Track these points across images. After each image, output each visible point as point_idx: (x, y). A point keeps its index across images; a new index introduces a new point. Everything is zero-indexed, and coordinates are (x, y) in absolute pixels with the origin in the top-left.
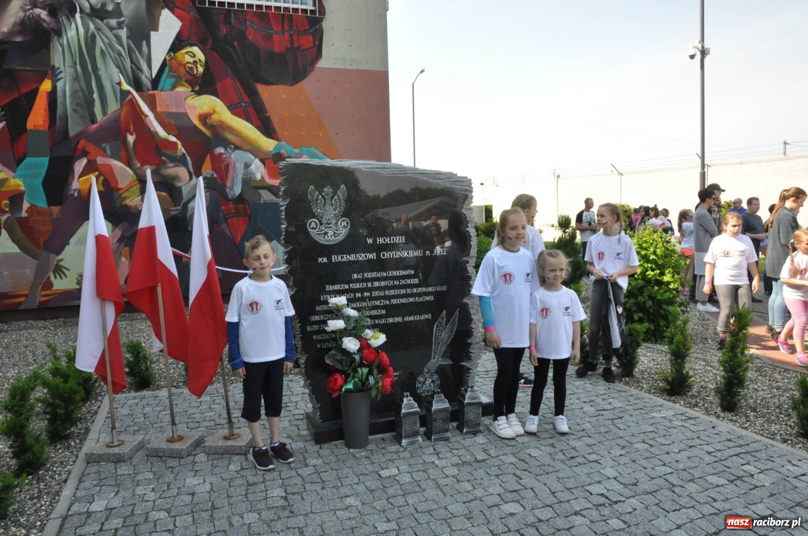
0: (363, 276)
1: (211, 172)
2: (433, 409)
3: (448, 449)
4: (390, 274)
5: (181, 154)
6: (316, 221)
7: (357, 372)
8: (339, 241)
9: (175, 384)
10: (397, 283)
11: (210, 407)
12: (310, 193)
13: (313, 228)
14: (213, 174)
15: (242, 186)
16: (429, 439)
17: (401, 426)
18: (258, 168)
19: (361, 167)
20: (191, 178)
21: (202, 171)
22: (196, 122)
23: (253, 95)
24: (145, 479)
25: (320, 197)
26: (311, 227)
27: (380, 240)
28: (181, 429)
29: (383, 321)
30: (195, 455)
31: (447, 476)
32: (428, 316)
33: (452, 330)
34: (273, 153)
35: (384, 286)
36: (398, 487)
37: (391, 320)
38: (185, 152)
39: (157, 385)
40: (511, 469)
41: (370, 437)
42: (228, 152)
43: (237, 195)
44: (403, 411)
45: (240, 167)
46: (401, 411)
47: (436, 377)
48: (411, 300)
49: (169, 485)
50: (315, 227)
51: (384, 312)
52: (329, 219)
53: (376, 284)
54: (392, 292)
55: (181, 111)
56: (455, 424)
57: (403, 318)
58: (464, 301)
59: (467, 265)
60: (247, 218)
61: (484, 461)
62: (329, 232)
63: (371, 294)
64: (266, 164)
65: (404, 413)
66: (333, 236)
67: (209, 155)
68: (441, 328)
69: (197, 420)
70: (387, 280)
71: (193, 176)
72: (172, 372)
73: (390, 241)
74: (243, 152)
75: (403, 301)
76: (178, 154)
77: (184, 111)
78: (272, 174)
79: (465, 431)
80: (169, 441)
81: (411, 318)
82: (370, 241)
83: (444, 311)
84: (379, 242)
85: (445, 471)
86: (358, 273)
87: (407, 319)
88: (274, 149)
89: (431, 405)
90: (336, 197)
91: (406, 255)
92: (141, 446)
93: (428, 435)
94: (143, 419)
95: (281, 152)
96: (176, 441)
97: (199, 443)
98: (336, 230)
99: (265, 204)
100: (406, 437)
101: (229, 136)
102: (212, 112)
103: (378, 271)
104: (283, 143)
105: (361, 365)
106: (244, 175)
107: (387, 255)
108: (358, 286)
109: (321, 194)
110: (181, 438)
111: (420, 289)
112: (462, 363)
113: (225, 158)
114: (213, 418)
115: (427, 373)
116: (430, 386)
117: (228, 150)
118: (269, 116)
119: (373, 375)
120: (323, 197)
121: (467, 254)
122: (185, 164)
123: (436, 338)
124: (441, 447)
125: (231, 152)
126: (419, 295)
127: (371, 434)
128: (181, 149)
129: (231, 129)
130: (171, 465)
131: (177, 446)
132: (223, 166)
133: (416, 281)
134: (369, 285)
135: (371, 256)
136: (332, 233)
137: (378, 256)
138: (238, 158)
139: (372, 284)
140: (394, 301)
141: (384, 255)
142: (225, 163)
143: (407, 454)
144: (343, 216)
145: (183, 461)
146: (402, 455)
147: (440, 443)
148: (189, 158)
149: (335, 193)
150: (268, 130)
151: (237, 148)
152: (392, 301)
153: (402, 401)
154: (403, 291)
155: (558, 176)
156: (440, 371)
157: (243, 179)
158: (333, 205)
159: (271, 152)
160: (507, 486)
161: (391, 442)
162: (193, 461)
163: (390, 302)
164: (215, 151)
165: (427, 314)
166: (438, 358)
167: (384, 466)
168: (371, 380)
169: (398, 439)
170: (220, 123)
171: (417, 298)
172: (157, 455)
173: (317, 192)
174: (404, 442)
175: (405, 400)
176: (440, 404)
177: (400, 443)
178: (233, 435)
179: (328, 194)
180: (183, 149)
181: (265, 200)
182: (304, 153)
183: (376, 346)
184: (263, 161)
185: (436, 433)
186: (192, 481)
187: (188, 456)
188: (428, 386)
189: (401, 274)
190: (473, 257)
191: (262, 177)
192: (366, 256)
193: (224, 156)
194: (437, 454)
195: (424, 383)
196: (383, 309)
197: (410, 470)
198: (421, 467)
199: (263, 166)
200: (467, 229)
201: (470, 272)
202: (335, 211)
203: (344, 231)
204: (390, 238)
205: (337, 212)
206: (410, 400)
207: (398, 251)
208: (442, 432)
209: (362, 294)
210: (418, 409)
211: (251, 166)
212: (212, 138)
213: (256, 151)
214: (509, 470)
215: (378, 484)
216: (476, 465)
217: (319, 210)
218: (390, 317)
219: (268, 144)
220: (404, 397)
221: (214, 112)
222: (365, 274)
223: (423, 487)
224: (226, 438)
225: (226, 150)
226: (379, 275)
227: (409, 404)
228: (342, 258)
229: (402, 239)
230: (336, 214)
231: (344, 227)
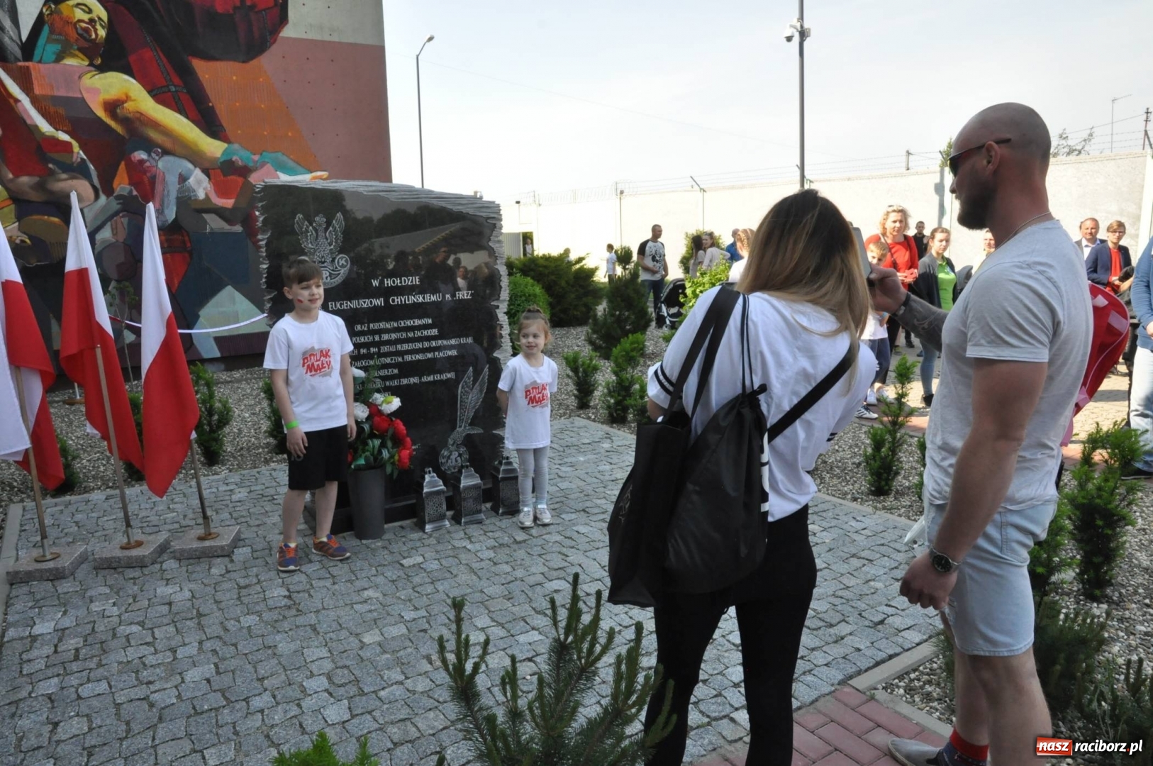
0: (368, 327)
1: (128, 187)
2: (462, 486)
3: (482, 532)
4: (403, 324)
5: (79, 160)
7: (367, 444)
8: (337, 283)
9: (111, 484)
10: (410, 335)
11: (169, 508)
12: (298, 223)
14: (131, 191)
15: (178, 208)
16: (459, 523)
17: (423, 509)
18: (199, 182)
19: (361, 190)
20: (97, 197)
21: (115, 186)
22: (101, 113)
23: (187, 74)
24: (100, 594)
25: (311, 228)
27: (389, 282)
28: (137, 535)
29: (396, 383)
30: (162, 563)
31: (482, 560)
32: (451, 375)
33: (481, 391)
34: (222, 160)
35: (395, 339)
36: (425, 575)
37: (405, 381)
38: (85, 157)
39: (85, 487)
40: (557, 548)
41: (386, 526)
42: (154, 159)
43: (170, 221)
44: (426, 490)
45: (172, 180)
46: (423, 490)
47: (462, 450)
48: (430, 355)
49: (135, 598)
51: (396, 371)
52: (323, 257)
53: (385, 337)
54: (406, 347)
55: (75, 96)
56: (488, 505)
57: (420, 379)
58: (495, 355)
59: (497, 311)
60: (187, 255)
61: (524, 541)
62: (324, 272)
63: (379, 349)
64: (211, 177)
65: (427, 493)
66: (328, 278)
67: (123, 163)
68: (467, 389)
69: (154, 523)
70: (399, 332)
71: (101, 193)
72: (102, 468)
73: (401, 282)
74: (176, 159)
75: (419, 357)
76: (74, 159)
77: (80, 96)
78: (222, 191)
79: (501, 511)
80: (122, 548)
81: (430, 378)
82: (375, 283)
83: (471, 368)
84: (388, 284)
85: (479, 554)
86: (362, 324)
87: (425, 379)
88: (223, 154)
89: (459, 481)
90: (331, 228)
91: (421, 300)
92: (83, 559)
93: (456, 520)
94: (76, 528)
95: (234, 159)
96: (134, 547)
97: (163, 549)
98: (333, 270)
99: (212, 233)
100: (430, 522)
101: (154, 135)
102: (124, 98)
103: (387, 321)
104: (236, 146)
105: (372, 436)
106: (179, 191)
107: (397, 300)
108: (363, 340)
109: (311, 224)
110: (139, 544)
111: (440, 342)
112: (494, 432)
113: (148, 167)
114: (176, 519)
115: (453, 445)
116: (456, 461)
117: (153, 155)
118: (213, 107)
119: (387, 448)
120: (314, 228)
121: (497, 297)
122: (87, 176)
123: (461, 401)
124: (474, 530)
125: (157, 158)
126: (439, 349)
127: (386, 523)
128: (78, 152)
129: (156, 125)
130: (131, 576)
131: (135, 552)
132: (146, 180)
133: (435, 332)
134: (377, 338)
135: (378, 302)
136: (328, 274)
137: (386, 301)
138: (168, 168)
139: (380, 337)
140: (408, 358)
141: (393, 301)
142: (148, 175)
143: (433, 541)
144: (340, 252)
145: (146, 571)
146: (426, 542)
147: (472, 526)
148: (91, 167)
149: (329, 223)
150: (211, 125)
151: (166, 152)
152: (406, 357)
153: (424, 478)
154: (419, 345)
155: (622, 192)
156: (469, 441)
157: (178, 198)
158: (327, 239)
159: (219, 158)
160: (552, 565)
161: (412, 529)
162: (161, 569)
163: (403, 359)
164: (132, 156)
165: (449, 372)
166: (465, 427)
167: (406, 554)
168: (385, 454)
169: (421, 526)
170: (138, 115)
171: (437, 353)
172: (108, 566)
173: (306, 223)
174: (428, 528)
175: (427, 478)
176: (469, 480)
177: (423, 529)
178: (210, 534)
179: (320, 225)
180: (81, 152)
181: (212, 229)
182: (266, 160)
183: (389, 412)
184: (206, 172)
185: (466, 515)
186: (164, 591)
187: (153, 564)
188: (454, 461)
189: (416, 324)
190: (504, 301)
191: (206, 195)
192: (371, 302)
193: (148, 164)
194: (469, 538)
195: (449, 458)
196: (395, 368)
197: (438, 556)
198: (451, 553)
199: (207, 179)
200: (496, 267)
201: (501, 319)
202: (330, 246)
203: (342, 271)
204: (401, 279)
205: (332, 247)
206: (433, 477)
207: (412, 295)
208: (474, 514)
209: (369, 349)
210: (443, 487)
211: (189, 178)
212: (127, 137)
213: (195, 157)
214: (554, 549)
215: (401, 573)
216: (515, 546)
217: (310, 245)
218: (404, 378)
219: (214, 148)
220: (425, 473)
221: (128, 98)
222: (371, 325)
223: (455, 572)
224: (201, 539)
225: (149, 155)
226: (388, 326)
227: (432, 483)
228: (341, 305)
229: (416, 280)
230: (331, 250)
231: (343, 266)
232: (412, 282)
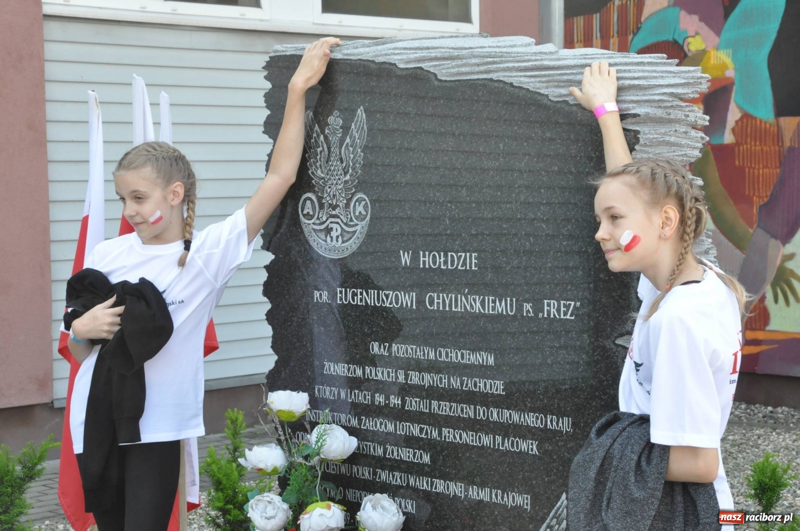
0: (389, 350)
4: (442, 357)
6: (314, 198)
10: (454, 383)
13: (309, 216)
25: (322, 137)
26: (305, 212)
27: (426, 260)
32: (522, 500)
35: (429, 387)
37: (439, 485)
48: (486, 440)
50: (311, 213)
51: (425, 458)
52: (334, 196)
53: (414, 378)
54: (445, 408)
57: (465, 489)
62: (334, 226)
63: (402, 402)
66: (340, 239)
70: (436, 372)
73: (446, 263)
75: (468, 438)
81: (484, 494)
82: (405, 259)
83: (563, 496)
84: (424, 262)
86: (381, 341)
87: (475, 493)
90: (348, 140)
91: (478, 307)
98: (346, 224)
103: (419, 344)
107: (439, 301)
108: (380, 376)
109: (323, 131)
111: (506, 413)
126: (506, 430)
133: (498, 387)
134: (401, 377)
135: (408, 300)
136: (339, 230)
137: (420, 302)
139: (405, 376)
140: (449, 435)
141: (432, 303)
144: (358, 189)
152: (444, 431)
154: (469, 412)
158: (342, 162)
163: (440, 434)
171: (497, 439)
173: (317, 127)
179: (335, 133)
189: (466, 361)
192: (396, 299)
196: (426, 451)
202: (346, 174)
203: (359, 228)
204: (446, 256)
205: (348, 177)
209: (386, 397)
218: (440, 478)
222: (394, 347)
226: (420, 354)
228: (354, 295)
229: (470, 261)
230: (346, 182)
231: (361, 218)
232: (464, 264)
